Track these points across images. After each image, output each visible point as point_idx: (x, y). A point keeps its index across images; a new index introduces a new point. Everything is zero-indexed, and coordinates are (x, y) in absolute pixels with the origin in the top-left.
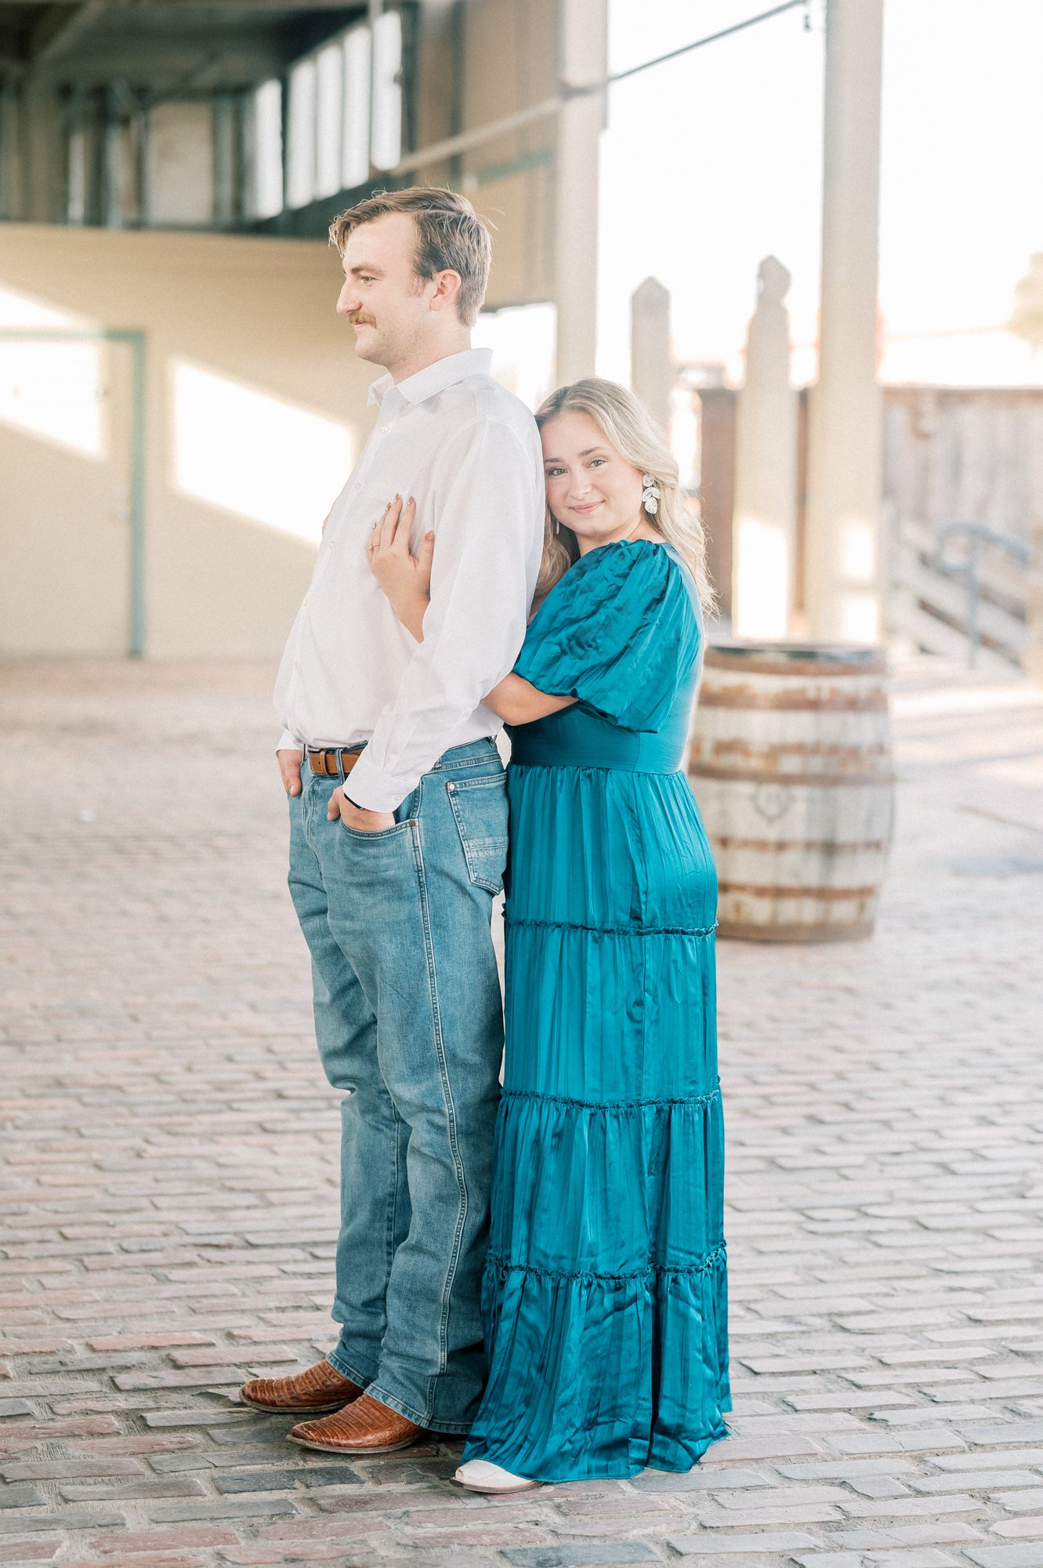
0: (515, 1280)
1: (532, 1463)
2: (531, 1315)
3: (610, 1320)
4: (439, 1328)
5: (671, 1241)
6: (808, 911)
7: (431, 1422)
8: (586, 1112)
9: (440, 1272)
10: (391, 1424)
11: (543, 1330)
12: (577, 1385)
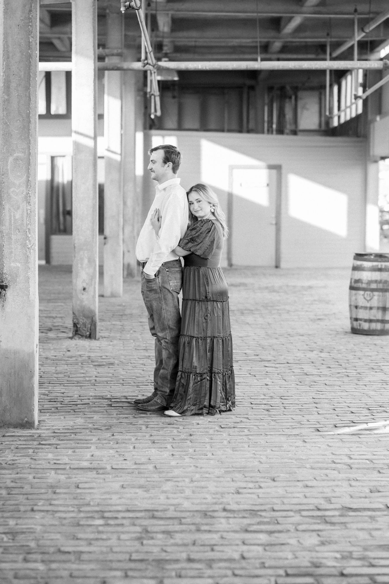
0: (179, 373)
1: (181, 411)
2: (182, 381)
3: (199, 383)
4: (169, 385)
5: (214, 367)
6: (378, 326)
7: (167, 405)
8: (194, 339)
9: (168, 373)
10: (158, 405)
11: (185, 384)
12: (192, 396)
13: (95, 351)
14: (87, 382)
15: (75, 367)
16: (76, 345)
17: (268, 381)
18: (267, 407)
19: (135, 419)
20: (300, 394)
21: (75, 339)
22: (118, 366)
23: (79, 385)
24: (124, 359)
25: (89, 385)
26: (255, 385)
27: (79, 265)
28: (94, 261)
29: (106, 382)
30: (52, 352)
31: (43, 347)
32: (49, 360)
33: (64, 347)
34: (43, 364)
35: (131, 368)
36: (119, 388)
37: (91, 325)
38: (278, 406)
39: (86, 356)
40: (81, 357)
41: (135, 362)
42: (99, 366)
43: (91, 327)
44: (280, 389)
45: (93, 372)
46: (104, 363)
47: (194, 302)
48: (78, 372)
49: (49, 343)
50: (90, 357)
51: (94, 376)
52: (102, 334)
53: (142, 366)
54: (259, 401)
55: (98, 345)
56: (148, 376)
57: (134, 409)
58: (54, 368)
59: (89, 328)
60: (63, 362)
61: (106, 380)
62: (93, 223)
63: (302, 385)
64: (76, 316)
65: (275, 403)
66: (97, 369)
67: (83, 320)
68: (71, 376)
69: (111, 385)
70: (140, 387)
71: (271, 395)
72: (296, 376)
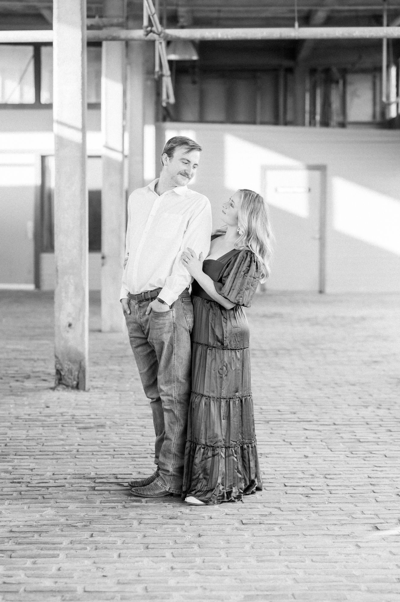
3: (210, 459)
4: (172, 461)
7: (169, 489)
8: (204, 398)
13: (81, 407)
14: (66, 453)
15: (52, 431)
16: (58, 399)
17: (308, 451)
18: (306, 491)
19: (125, 510)
20: (350, 471)
21: (58, 390)
22: (109, 430)
23: (55, 457)
24: (120, 419)
25: (69, 457)
26: (290, 458)
27: (63, 294)
28: (83, 289)
29: (91, 453)
30: (27, 407)
31: (15, 401)
32: (20, 420)
33: (43, 401)
34: (11, 426)
35: (126, 432)
36: (109, 461)
37: (79, 372)
38: (321, 490)
39: (70, 414)
40: (62, 415)
41: (133, 423)
42: (85, 428)
43: (78, 375)
44: (325, 462)
45: (76, 437)
46: (92, 425)
47: (205, 348)
48: (56, 438)
49: (23, 396)
50: (74, 416)
51: (76, 444)
52: (93, 383)
53: (142, 429)
54: (295, 481)
55: (87, 399)
56: (148, 444)
57: (126, 494)
58: (24, 432)
59: (76, 376)
60: (37, 423)
61: (90, 450)
62: (81, 239)
63: (353, 457)
64: (59, 361)
65: (317, 484)
66: (82, 432)
67: (69, 365)
68: (45, 444)
69: (98, 457)
70: (137, 459)
71: (311, 472)
72: (346, 444)
